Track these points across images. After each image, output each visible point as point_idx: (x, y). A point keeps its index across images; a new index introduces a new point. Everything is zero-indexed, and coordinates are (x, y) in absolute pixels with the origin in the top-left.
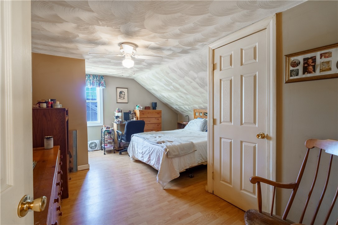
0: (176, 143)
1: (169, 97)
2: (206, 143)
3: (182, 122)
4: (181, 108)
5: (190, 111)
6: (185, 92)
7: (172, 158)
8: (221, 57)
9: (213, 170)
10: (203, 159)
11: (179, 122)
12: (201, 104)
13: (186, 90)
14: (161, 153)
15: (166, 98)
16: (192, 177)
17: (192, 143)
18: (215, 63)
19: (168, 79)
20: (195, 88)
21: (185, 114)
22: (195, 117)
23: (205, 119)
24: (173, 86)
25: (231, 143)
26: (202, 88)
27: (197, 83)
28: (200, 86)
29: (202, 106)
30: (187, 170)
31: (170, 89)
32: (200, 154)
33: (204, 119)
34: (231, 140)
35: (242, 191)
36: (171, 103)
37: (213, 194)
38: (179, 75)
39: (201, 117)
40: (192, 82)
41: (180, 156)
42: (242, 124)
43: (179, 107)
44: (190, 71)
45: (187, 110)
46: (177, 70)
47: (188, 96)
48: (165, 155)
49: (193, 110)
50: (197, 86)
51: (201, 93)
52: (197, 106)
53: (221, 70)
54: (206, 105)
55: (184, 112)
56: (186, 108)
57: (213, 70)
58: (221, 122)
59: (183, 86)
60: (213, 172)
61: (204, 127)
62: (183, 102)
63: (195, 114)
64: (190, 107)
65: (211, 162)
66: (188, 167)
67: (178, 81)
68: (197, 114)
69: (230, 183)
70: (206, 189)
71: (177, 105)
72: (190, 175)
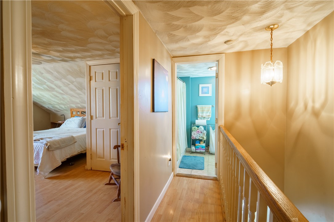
0: (57, 138)
1: (40, 96)
2: (85, 136)
3: (58, 121)
4: (56, 107)
5: (66, 110)
6: (62, 92)
7: (53, 150)
8: (95, 72)
9: (91, 152)
10: (83, 148)
11: (52, 121)
12: (79, 104)
13: (62, 90)
14: (40, 149)
15: (36, 97)
16: (72, 165)
17: (72, 137)
18: (91, 75)
19: (40, 78)
20: (72, 90)
21: (59, 114)
22: (72, 116)
23: (83, 117)
24: (47, 86)
25: (103, 131)
26: (79, 90)
27: (75, 86)
28: (78, 89)
29: (79, 105)
30: (68, 159)
31: (42, 88)
32: (80, 145)
33: (81, 117)
34: (103, 129)
35: (111, 160)
36: (42, 102)
37: (91, 170)
38: (55, 77)
39: (78, 116)
40: (70, 85)
41: (61, 148)
42: (110, 118)
43: (53, 107)
44: (68, 75)
45: (62, 110)
46: (53, 72)
47: (65, 96)
48: (46, 150)
49: (70, 109)
50: (75, 88)
51: (79, 94)
52: (74, 106)
53: (96, 81)
54: (83, 105)
55: (58, 111)
56: (61, 107)
57: (90, 80)
58: (96, 118)
59: (59, 87)
60: (91, 154)
61: (82, 124)
62: (57, 101)
63: (72, 113)
64: (66, 106)
65: (89, 147)
66: (69, 157)
67: (54, 82)
68: (74, 113)
69: (103, 158)
70: (86, 168)
71: (50, 104)
72: (71, 164)
